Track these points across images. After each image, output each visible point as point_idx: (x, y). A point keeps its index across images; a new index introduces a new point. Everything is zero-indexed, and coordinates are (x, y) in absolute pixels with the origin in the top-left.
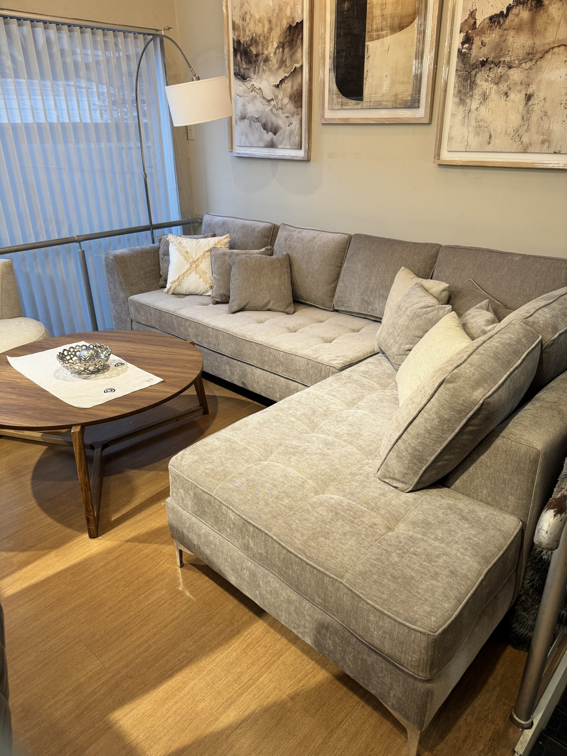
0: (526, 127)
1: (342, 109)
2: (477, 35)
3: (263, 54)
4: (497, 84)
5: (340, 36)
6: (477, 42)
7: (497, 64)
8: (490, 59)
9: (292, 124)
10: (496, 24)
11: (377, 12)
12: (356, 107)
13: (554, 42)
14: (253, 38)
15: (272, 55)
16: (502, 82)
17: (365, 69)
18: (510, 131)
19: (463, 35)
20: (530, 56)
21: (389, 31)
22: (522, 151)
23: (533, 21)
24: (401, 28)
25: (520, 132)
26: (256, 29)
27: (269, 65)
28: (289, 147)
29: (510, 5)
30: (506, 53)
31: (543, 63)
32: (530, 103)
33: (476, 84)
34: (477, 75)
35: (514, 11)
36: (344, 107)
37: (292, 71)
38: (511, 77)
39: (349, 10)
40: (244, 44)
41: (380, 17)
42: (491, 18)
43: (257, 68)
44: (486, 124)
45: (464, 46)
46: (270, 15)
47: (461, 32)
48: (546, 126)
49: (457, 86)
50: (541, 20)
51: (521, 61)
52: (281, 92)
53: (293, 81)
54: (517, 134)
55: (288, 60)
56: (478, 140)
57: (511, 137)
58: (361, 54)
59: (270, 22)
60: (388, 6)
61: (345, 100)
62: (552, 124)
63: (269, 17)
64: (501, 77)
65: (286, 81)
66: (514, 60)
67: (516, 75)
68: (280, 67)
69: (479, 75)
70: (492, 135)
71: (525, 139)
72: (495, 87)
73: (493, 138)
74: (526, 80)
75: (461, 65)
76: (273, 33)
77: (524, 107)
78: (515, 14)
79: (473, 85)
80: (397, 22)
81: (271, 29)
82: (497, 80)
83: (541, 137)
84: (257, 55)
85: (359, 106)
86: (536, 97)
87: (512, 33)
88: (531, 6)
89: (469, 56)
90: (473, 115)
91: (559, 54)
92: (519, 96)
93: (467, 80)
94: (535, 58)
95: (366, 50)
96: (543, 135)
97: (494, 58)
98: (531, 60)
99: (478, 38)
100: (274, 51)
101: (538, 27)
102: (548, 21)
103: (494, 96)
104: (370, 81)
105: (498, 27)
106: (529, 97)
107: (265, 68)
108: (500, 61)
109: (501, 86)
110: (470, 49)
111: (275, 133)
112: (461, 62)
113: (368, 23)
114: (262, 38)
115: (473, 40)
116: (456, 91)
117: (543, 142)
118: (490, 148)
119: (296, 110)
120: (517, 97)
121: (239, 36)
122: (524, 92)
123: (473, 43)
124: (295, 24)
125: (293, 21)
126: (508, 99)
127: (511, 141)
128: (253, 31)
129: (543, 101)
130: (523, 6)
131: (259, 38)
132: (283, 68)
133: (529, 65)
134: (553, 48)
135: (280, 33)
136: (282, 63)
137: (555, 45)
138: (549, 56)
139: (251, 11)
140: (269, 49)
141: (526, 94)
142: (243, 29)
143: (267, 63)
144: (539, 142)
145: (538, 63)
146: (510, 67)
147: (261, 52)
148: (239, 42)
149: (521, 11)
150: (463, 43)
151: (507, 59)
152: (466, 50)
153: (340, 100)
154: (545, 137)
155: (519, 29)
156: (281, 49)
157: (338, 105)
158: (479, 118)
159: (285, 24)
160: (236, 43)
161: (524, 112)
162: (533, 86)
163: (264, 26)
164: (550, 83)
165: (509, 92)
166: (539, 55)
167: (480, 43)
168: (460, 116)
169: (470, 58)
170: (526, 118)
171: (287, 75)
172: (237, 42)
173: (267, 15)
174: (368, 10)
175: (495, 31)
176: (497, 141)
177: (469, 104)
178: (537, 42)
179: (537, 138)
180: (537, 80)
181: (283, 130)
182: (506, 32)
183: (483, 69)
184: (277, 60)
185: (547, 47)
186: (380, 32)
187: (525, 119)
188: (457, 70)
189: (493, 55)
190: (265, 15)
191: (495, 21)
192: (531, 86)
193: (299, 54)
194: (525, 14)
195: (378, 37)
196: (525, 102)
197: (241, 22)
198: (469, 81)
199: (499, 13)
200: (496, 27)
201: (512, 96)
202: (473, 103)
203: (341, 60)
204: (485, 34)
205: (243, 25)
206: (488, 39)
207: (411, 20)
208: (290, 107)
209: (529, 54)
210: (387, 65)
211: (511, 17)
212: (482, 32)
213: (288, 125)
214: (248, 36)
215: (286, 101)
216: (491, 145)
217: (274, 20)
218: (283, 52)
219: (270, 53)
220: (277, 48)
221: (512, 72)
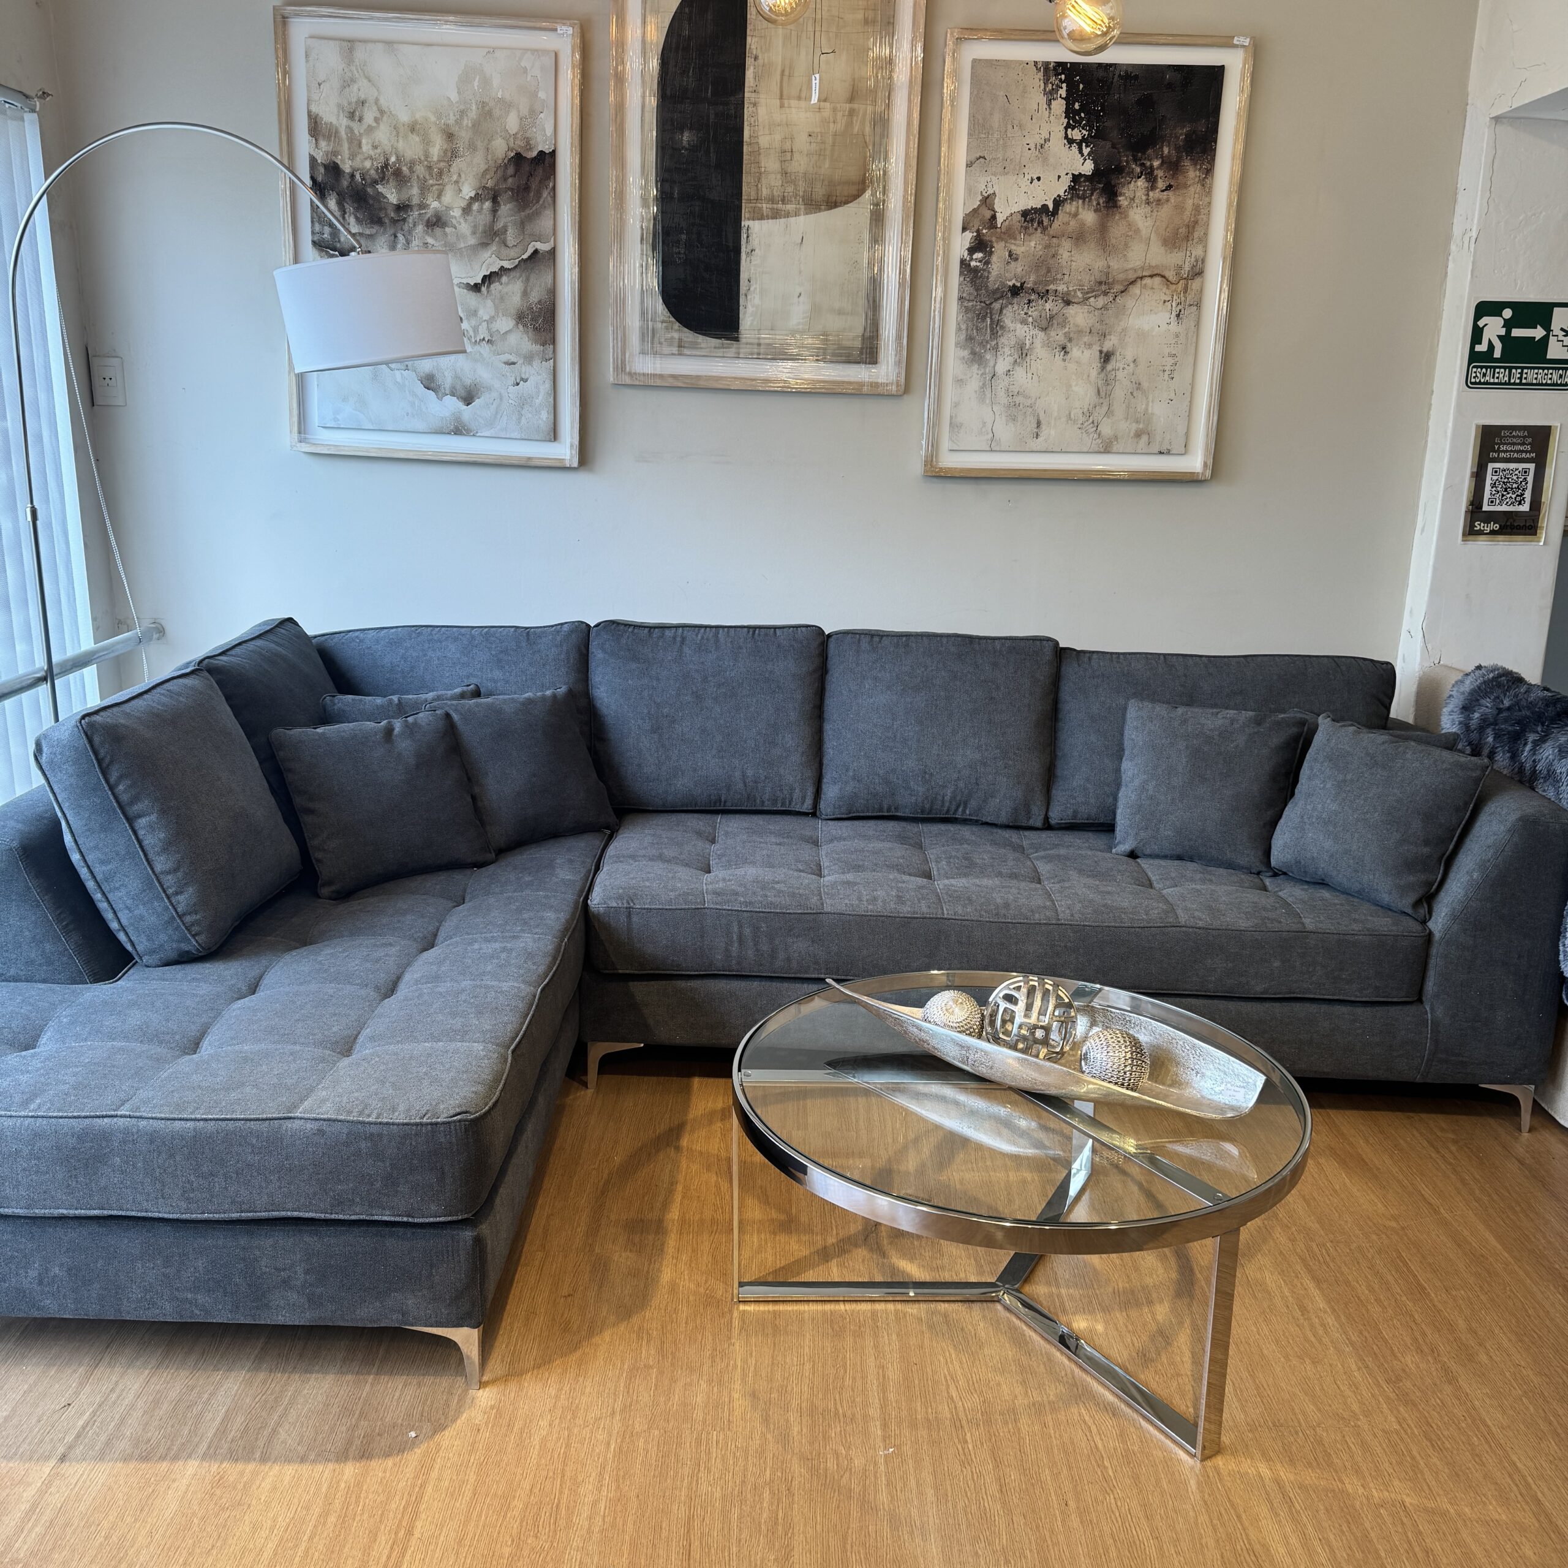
0: (1105, 408)
1: (680, 354)
2: (1000, 239)
3: (422, 206)
4: (1044, 329)
5: (672, 198)
6: (1000, 251)
7: (1044, 295)
8: (1029, 285)
9: (526, 381)
10: (1035, 225)
11: (770, 164)
12: (720, 352)
13: (1143, 268)
14: (386, 165)
15: (457, 213)
16: (1055, 326)
17: (744, 276)
18: (1077, 413)
19: (969, 235)
20: (1103, 287)
21: (802, 207)
22: (1102, 450)
23: (1103, 229)
24: (832, 203)
25: (1096, 416)
26: (401, 145)
27: (446, 234)
28: (515, 435)
29: (1059, 196)
30: (1059, 276)
31: (1127, 301)
32: (1109, 367)
33: (1002, 328)
34: (1004, 312)
35: (1070, 208)
36: (687, 352)
37: (525, 256)
38: (1070, 319)
39: (693, 149)
40: (352, 176)
41: (779, 176)
42: (1025, 214)
43: (401, 237)
44: (1029, 402)
45: (975, 256)
46: (451, 121)
47: (964, 229)
48: (1141, 408)
49: (963, 327)
50: (1117, 230)
51: (1088, 293)
52: (489, 303)
53: (528, 279)
54: (1090, 421)
55: (510, 231)
56: (1013, 429)
57: (1079, 426)
58: (731, 244)
59: (450, 136)
60: (796, 156)
61: (688, 335)
62: (1151, 404)
63: (448, 125)
64: (1052, 317)
65: (504, 279)
66: (1075, 291)
67: (1079, 316)
68: (484, 245)
69: (1008, 312)
70: (1043, 422)
71: (1106, 430)
72: (1041, 335)
73: (1043, 427)
74: (1098, 326)
75: (969, 289)
76: (458, 164)
77: (1099, 374)
78: (1070, 214)
79: (997, 328)
80: (820, 191)
81: (452, 155)
82: (1044, 324)
83: (1134, 426)
84: (402, 208)
85: (731, 352)
86: (1119, 358)
87: (1066, 244)
88: (1098, 204)
89: (986, 274)
90: (1001, 384)
91: (1152, 288)
92: (1087, 353)
93: (984, 318)
94: (1112, 291)
95: (744, 236)
96: (1137, 422)
97: (1035, 283)
98: (1105, 294)
99: (1002, 244)
100: (463, 204)
101: (1113, 241)
102: (1130, 234)
103: (1039, 350)
104: (757, 301)
105: (1039, 230)
106: (1106, 357)
107: (430, 240)
108: (1048, 291)
109: (1053, 334)
110: (987, 263)
111: (468, 400)
112: (969, 284)
113: (748, 183)
114: (420, 170)
115: (992, 247)
116: (963, 337)
117: (1138, 435)
118: (1039, 443)
119: (539, 348)
120: (1085, 356)
121: (335, 153)
122: (1097, 348)
123: (991, 253)
124: (534, 154)
125: (529, 146)
126: (1068, 357)
127: (1079, 431)
128: (388, 149)
129: (1132, 365)
130: (1084, 202)
131: (411, 169)
132: (494, 247)
133: (1101, 301)
134: (1142, 278)
135: (483, 167)
136: (491, 235)
137: (1144, 274)
138: (1136, 290)
139: (382, 101)
140: (448, 197)
141: (1101, 352)
142: (351, 140)
143: (438, 231)
144: (1132, 434)
145: (1117, 300)
146: (1068, 303)
147: (415, 201)
148: (333, 169)
149: (1080, 210)
150: (972, 250)
151: (1062, 288)
152: (978, 264)
153: (676, 335)
154: (1141, 426)
155: (1079, 238)
156: (488, 205)
157: (671, 345)
158: (1015, 389)
159: (501, 149)
160: (322, 170)
161: (1100, 383)
162: (1112, 337)
163: (427, 142)
164: (1142, 336)
165: (1069, 345)
166: (1118, 287)
167: (1007, 254)
168: (974, 384)
169: (988, 278)
170: (1104, 392)
171: (507, 265)
172: (326, 167)
173: (439, 118)
174: (745, 157)
175: (1033, 237)
176: (1053, 432)
177: (992, 363)
178: (1115, 264)
179: (1126, 427)
180: (1119, 329)
181: (495, 395)
182: (1054, 240)
183: (1015, 300)
184: (475, 226)
185: (1132, 276)
186: (780, 206)
187: (1103, 394)
188: (961, 298)
189: (1032, 278)
190: (433, 119)
191: (1032, 220)
192: (1108, 337)
193: (544, 223)
194: (1089, 217)
195: (775, 215)
196: (1099, 365)
197: (342, 123)
198: (988, 320)
199: (1039, 206)
200: (1036, 229)
201: (1075, 352)
202: (1000, 360)
203: (676, 250)
204: (1015, 239)
205: (350, 129)
206: (1023, 249)
207: (855, 193)
208: (521, 341)
209: (1100, 283)
210: (800, 272)
211: (1062, 216)
212: (1008, 234)
213: (512, 380)
214: (371, 158)
215: (505, 324)
216: (1040, 439)
217: (464, 136)
218: (494, 211)
219: (448, 208)
220: (477, 198)
221: (1071, 310)
